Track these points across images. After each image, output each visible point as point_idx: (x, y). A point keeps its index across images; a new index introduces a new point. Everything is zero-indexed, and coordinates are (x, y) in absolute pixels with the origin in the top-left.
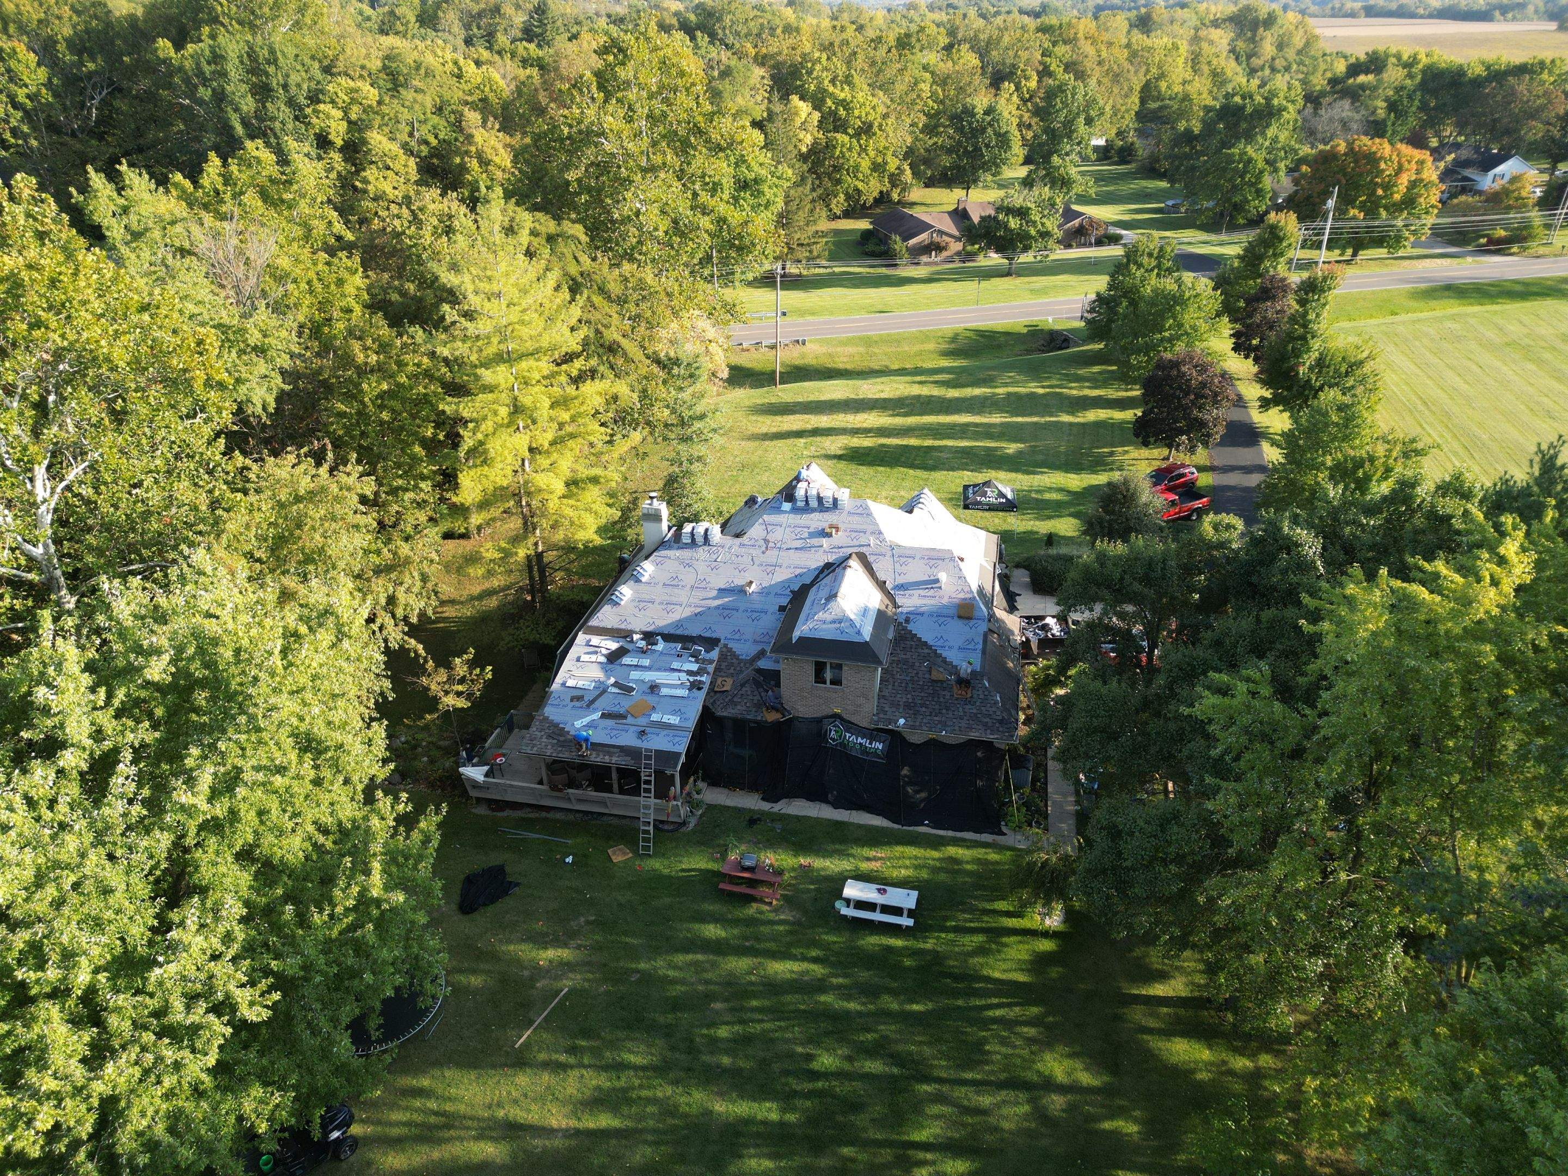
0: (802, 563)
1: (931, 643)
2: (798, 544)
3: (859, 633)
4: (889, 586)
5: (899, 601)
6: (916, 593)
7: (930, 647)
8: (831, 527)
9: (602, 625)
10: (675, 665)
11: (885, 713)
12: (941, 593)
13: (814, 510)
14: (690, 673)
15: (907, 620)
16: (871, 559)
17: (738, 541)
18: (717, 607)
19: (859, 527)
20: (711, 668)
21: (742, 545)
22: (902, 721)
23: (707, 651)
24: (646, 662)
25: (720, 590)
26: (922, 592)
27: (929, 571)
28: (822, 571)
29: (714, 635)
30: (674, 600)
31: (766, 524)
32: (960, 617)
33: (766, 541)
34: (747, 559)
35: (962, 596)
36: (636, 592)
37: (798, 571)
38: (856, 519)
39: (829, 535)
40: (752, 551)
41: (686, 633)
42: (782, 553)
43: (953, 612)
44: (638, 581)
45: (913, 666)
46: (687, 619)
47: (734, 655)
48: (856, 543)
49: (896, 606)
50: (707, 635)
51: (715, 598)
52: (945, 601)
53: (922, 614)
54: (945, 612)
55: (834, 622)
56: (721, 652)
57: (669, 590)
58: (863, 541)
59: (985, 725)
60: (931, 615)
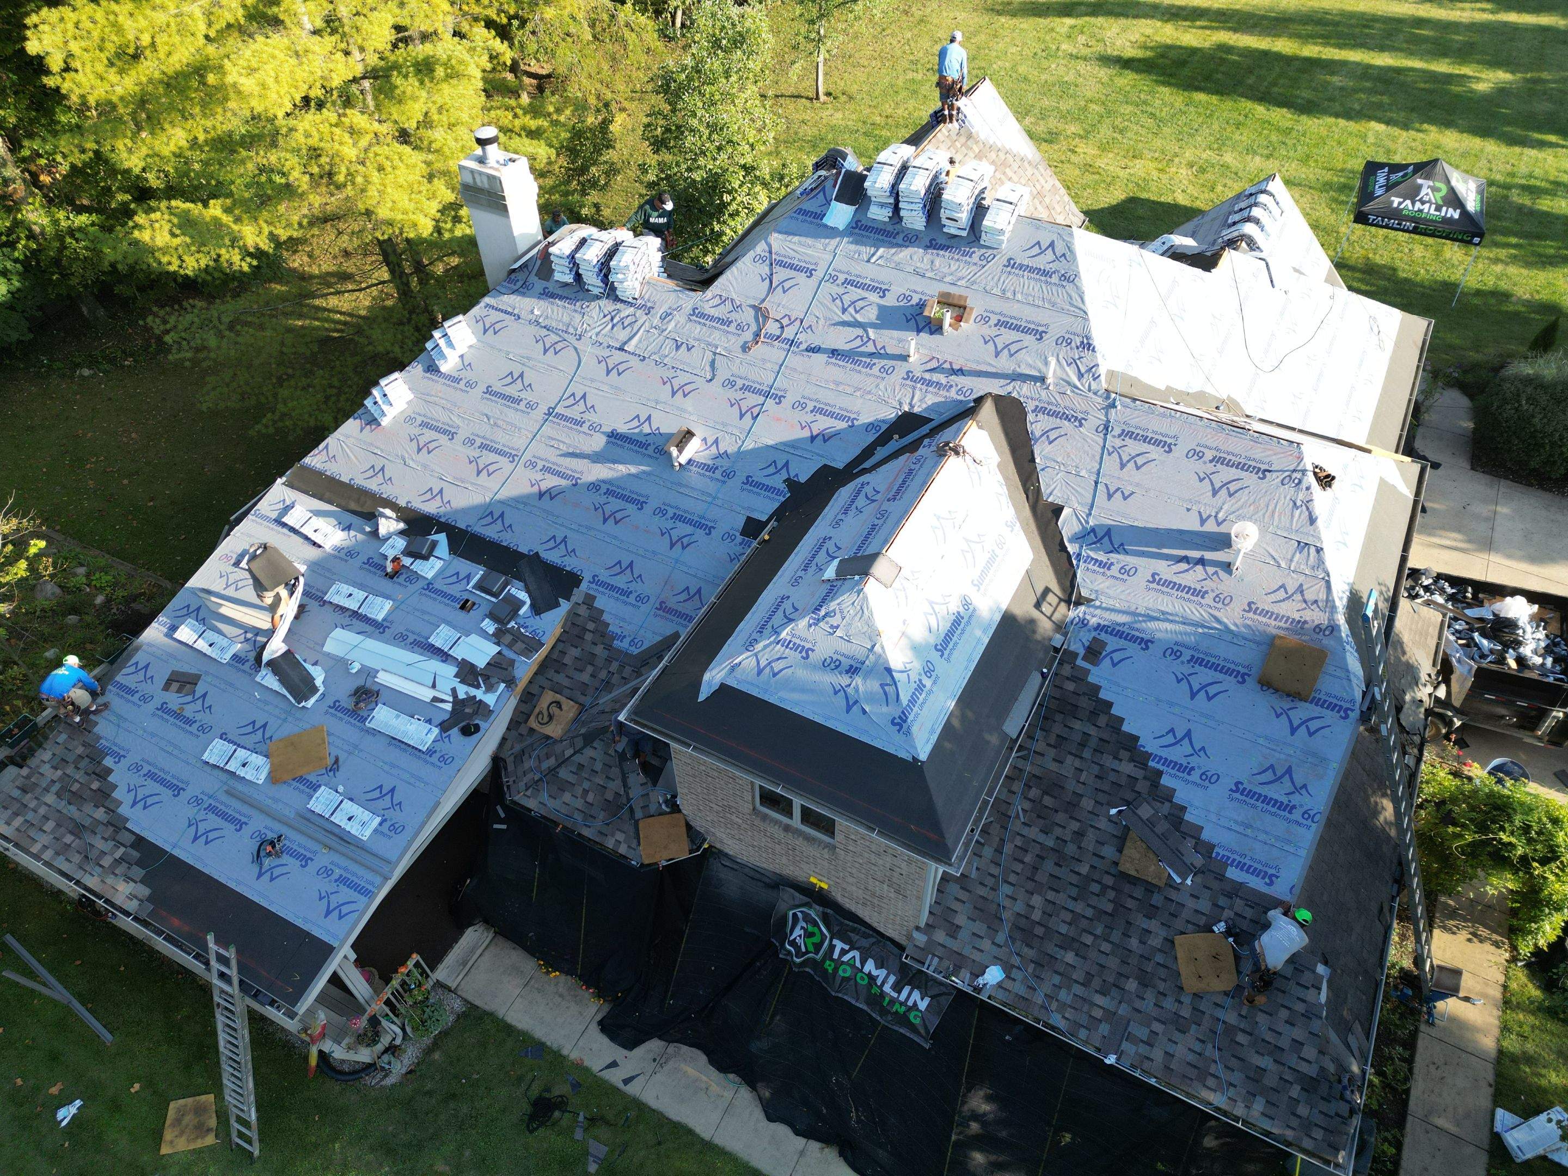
0: (839, 402)
1: (1149, 744)
2: (842, 339)
3: (901, 723)
4: (1068, 525)
5: (1087, 580)
6: (1146, 566)
7: (1140, 759)
8: (946, 301)
9: (332, 469)
10: (441, 637)
11: (953, 931)
12: (1226, 584)
13: (911, 239)
14: (467, 672)
15: (1094, 652)
16: (1037, 425)
17: (691, 299)
18: (594, 487)
19: (1026, 314)
20: (525, 668)
21: (697, 314)
22: (994, 975)
23: (537, 609)
24: (380, 609)
25: (614, 436)
26: (1165, 570)
27: (1208, 504)
28: (883, 439)
29: (570, 564)
30: (502, 439)
31: (773, 262)
32: (1266, 684)
33: (761, 313)
34: (698, 360)
35: (1292, 610)
36: (422, 395)
37: (822, 424)
38: (1029, 286)
39: (935, 327)
40: (716, 337)
41: (507, 539)
42: (796, 361)
43: (1248, 656)
44: (432, 368)
45: (1071, 806)
46: (519, 502)
47: (603, 634)
48: (1005, 364)
49: (1071, 596)
50: (553, 557)
51: (597, 458)
52: (1232, 617)
53: (1146, 643)
54: (1223, 652)
55: (832, 665)
56: (573, 615)
57: (496, 408)
58: (1027, 363)
59: (1255, 1077)
60: (1174, 651)
